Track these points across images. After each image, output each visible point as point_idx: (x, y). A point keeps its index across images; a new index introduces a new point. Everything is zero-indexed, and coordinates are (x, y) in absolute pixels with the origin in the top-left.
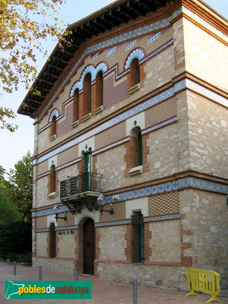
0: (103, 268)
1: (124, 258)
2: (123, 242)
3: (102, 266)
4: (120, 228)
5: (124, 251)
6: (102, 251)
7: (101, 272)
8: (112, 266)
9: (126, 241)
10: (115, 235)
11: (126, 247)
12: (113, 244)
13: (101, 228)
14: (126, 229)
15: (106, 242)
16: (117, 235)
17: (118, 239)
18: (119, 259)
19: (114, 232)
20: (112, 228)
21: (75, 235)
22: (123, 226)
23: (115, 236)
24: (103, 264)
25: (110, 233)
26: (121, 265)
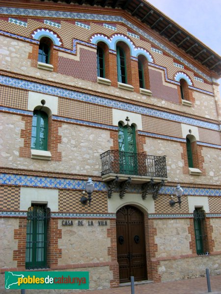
0: (166, 268)
1: (190, 252)
2: (186, 236)
3: (165, 265)
4: (183, 221)
5: (189, 245)
6: (161, 248)
7: (164, 273)
8: (179, 263)
9: (190, 235)
10: (176, 228)
11: (190, 241)
12: (175, 239)
13: (158, 221)
14: (189, 223)
15: (165, 236)
16: (179, 229)
17: (180, 233)
18: (184, 254)
19: (175, 225)
20: (172, 221)
21: (108, 227)
22: (186, 220)
23: (177, 230)
24: (166, 262)
25: (170, 226)
26: (190, 260)
